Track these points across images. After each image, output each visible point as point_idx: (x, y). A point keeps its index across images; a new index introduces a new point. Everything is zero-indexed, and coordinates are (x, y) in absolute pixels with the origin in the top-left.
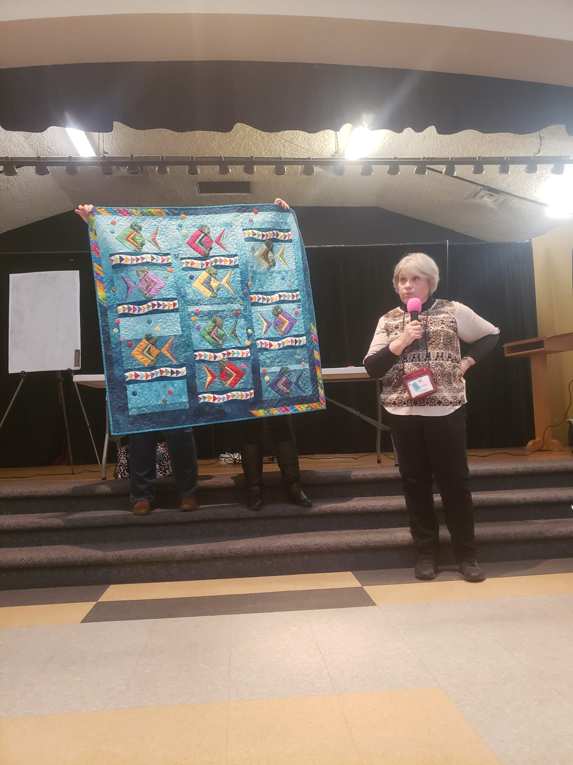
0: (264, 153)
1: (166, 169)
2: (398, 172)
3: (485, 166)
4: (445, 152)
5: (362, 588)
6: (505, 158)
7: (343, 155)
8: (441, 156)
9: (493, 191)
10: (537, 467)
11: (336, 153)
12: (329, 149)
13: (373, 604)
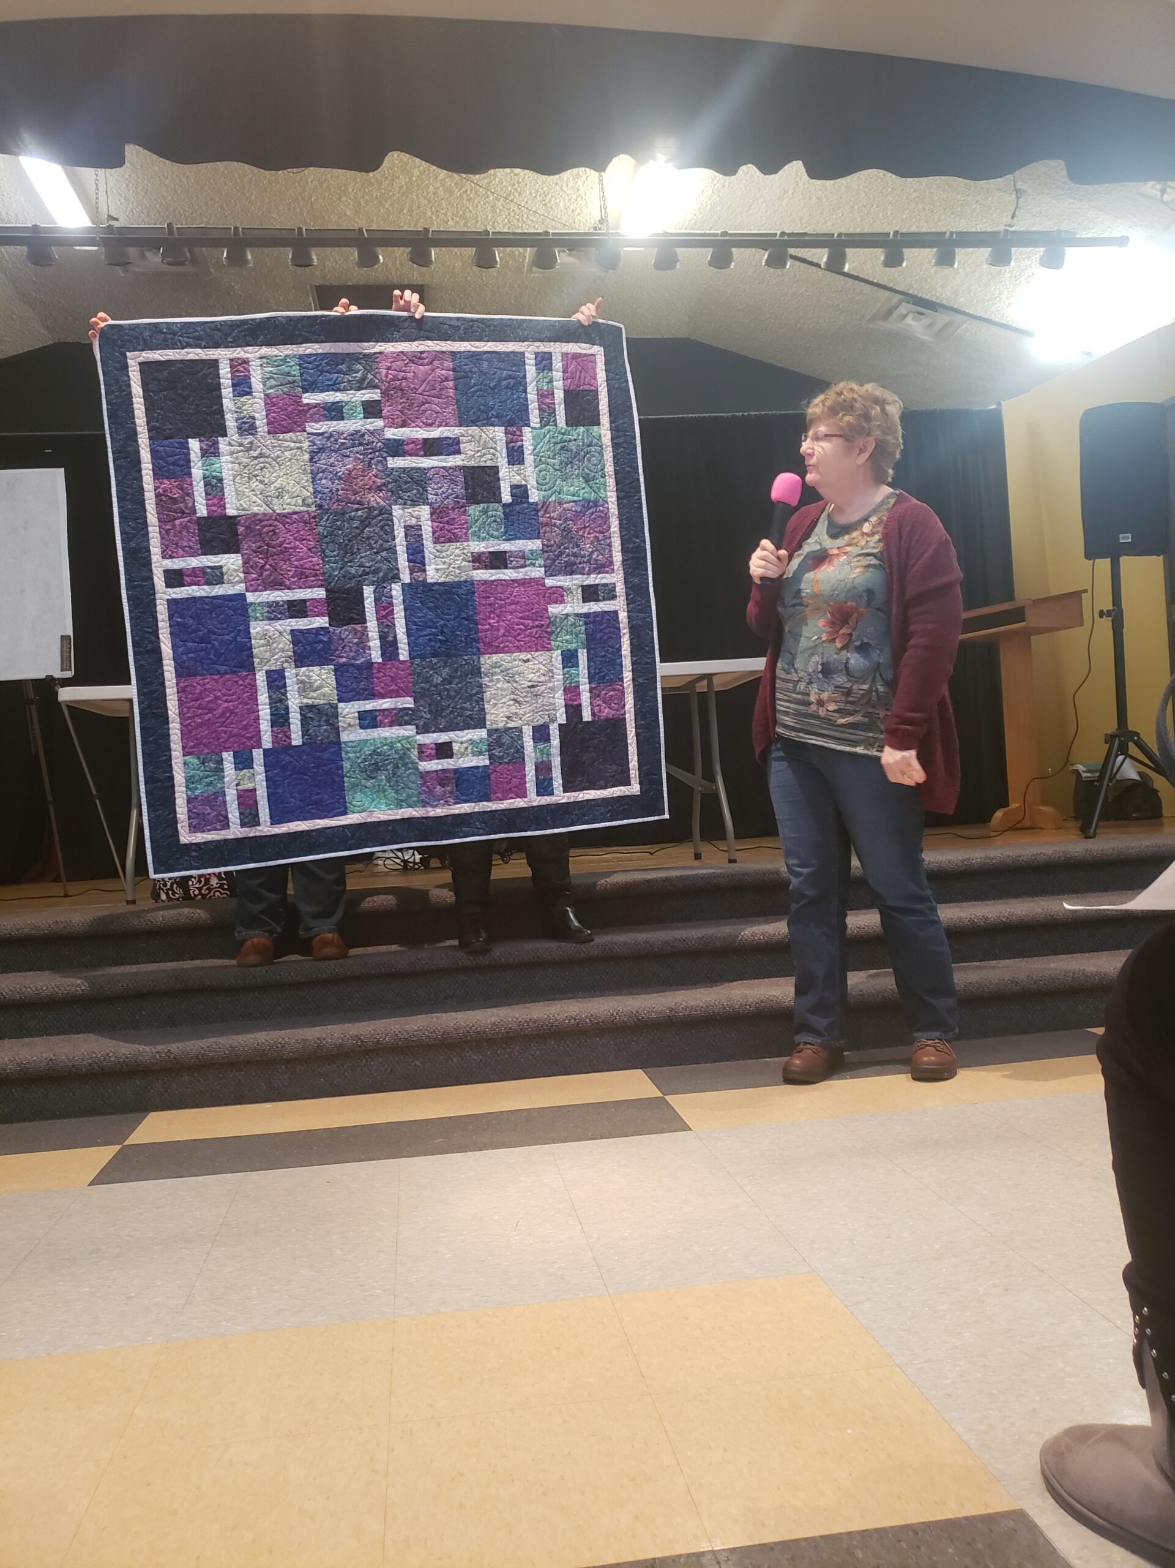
0: (451, 223)
1: (245, 255)
2: (731, 262)
3: (906, 252)
4: (826, 222)
5: (662, 1098)
6: (948, 234)
7: (617, 227)
8: (819, 231)
9: (924, 305)
10: (1009, 856)
11: (601, 222)
12: (588, 216)
13: (686, 1128)
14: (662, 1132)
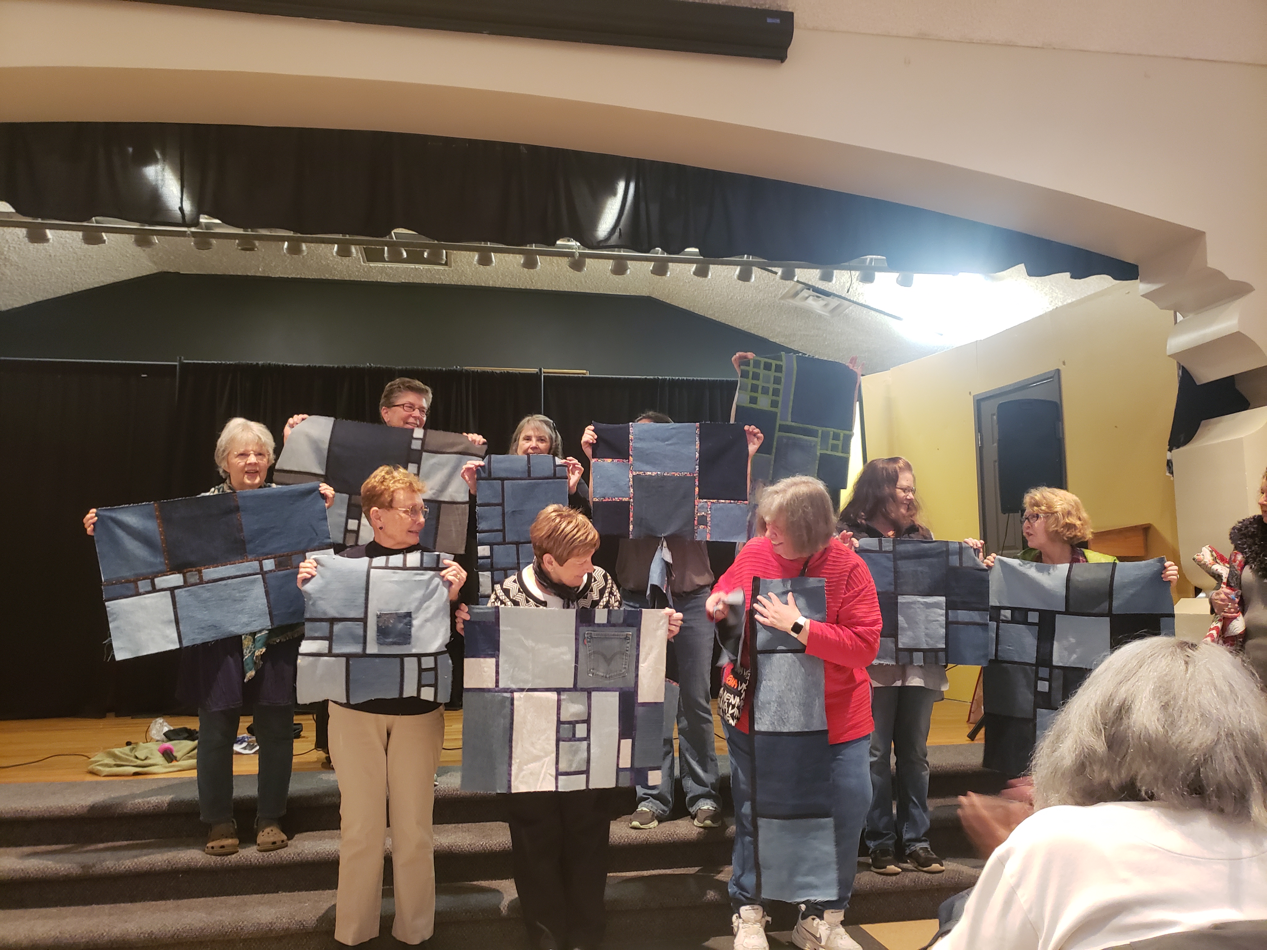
9: (823, 293)
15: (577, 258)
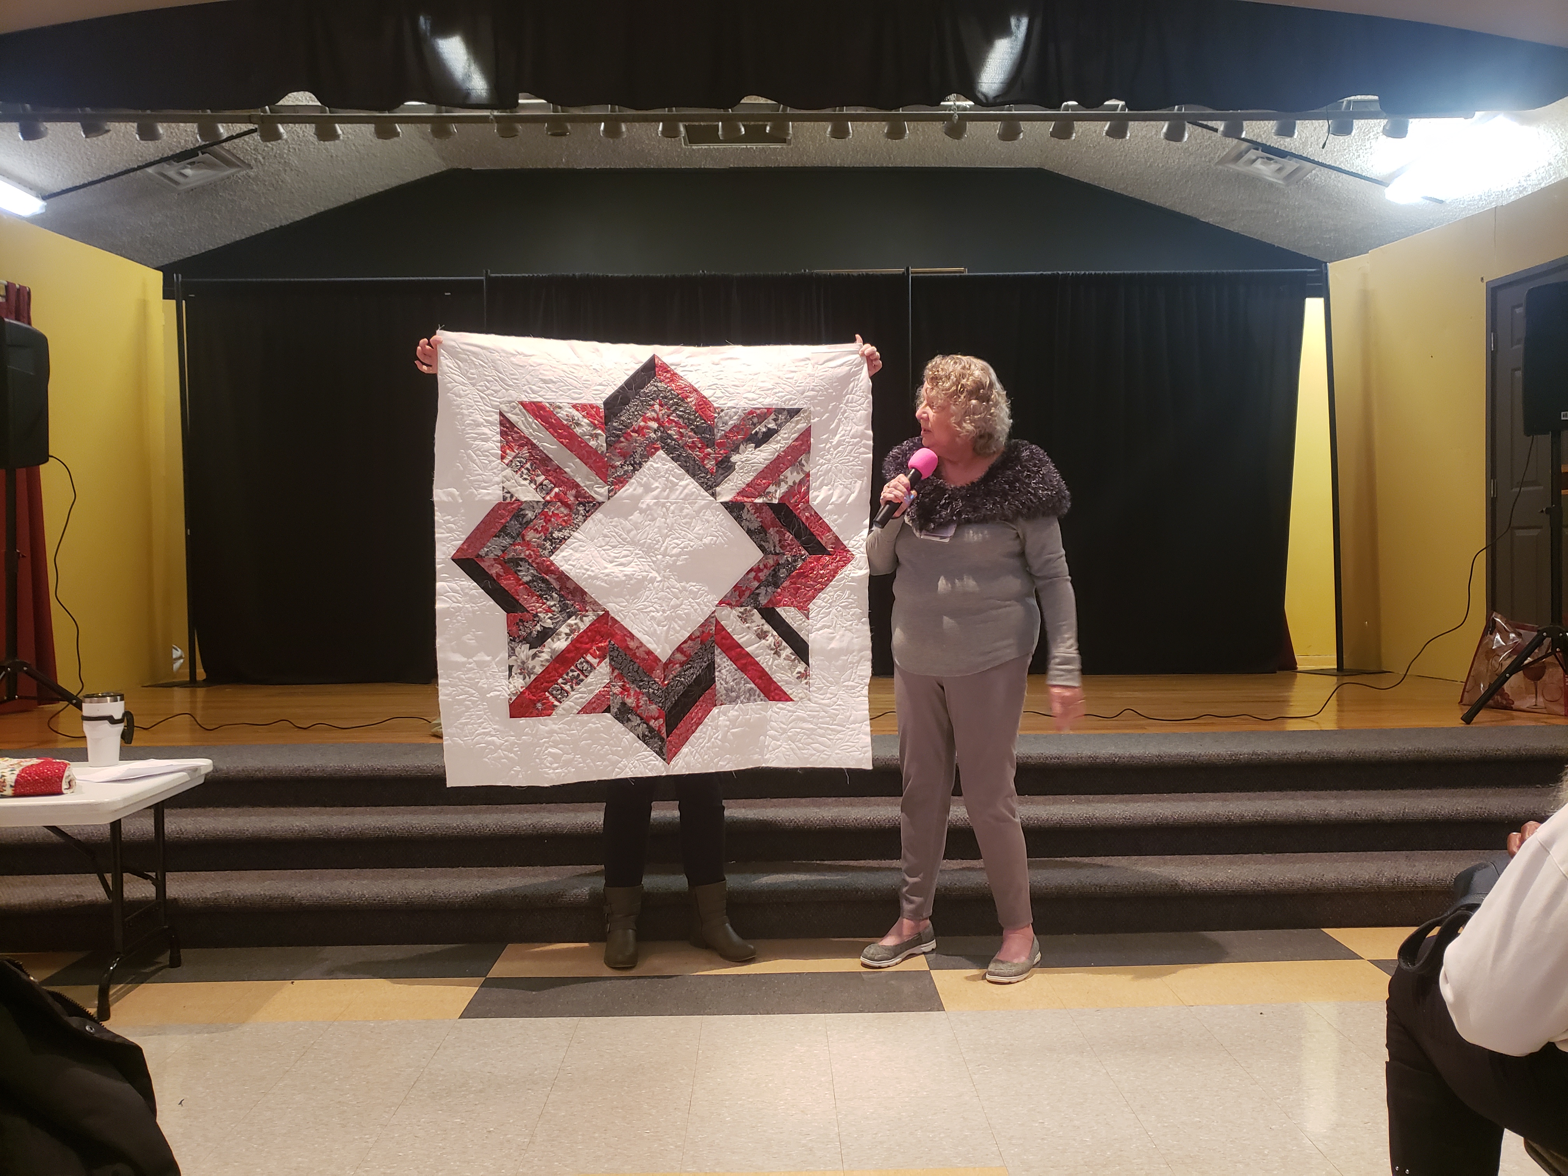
1: (620, 128)
2: (1072, 133)
5: (928, 972)
9: (1275, 153)
10: (1275, 754)
13: (940, 1008)
14: (920, 1010)
15: (955, 122)
